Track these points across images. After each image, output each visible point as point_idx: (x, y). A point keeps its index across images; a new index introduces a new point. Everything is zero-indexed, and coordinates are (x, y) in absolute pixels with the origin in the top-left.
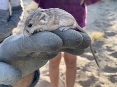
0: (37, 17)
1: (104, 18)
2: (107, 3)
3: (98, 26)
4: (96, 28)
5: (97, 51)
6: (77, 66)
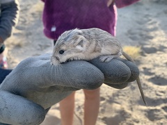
0: (73, 41)
1: (141, 26)
2: (147, 6)
3: (133, 39)
4: (130, 40)
6: (101, 96)
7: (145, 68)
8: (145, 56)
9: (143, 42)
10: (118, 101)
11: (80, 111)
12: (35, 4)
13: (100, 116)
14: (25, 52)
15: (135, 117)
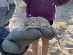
1: (67, 13)
2: (70, 4)
3: (63, 19)
5: (62, 34)
6: (49, 43)
7: (68, 32)
8: (68, 26)
9: (67, 20)
10: (57, 45)
11: (40, 49)
12: (21, 3)
13: (49, 52)
14: (17, 24)
15: (63, 53)
